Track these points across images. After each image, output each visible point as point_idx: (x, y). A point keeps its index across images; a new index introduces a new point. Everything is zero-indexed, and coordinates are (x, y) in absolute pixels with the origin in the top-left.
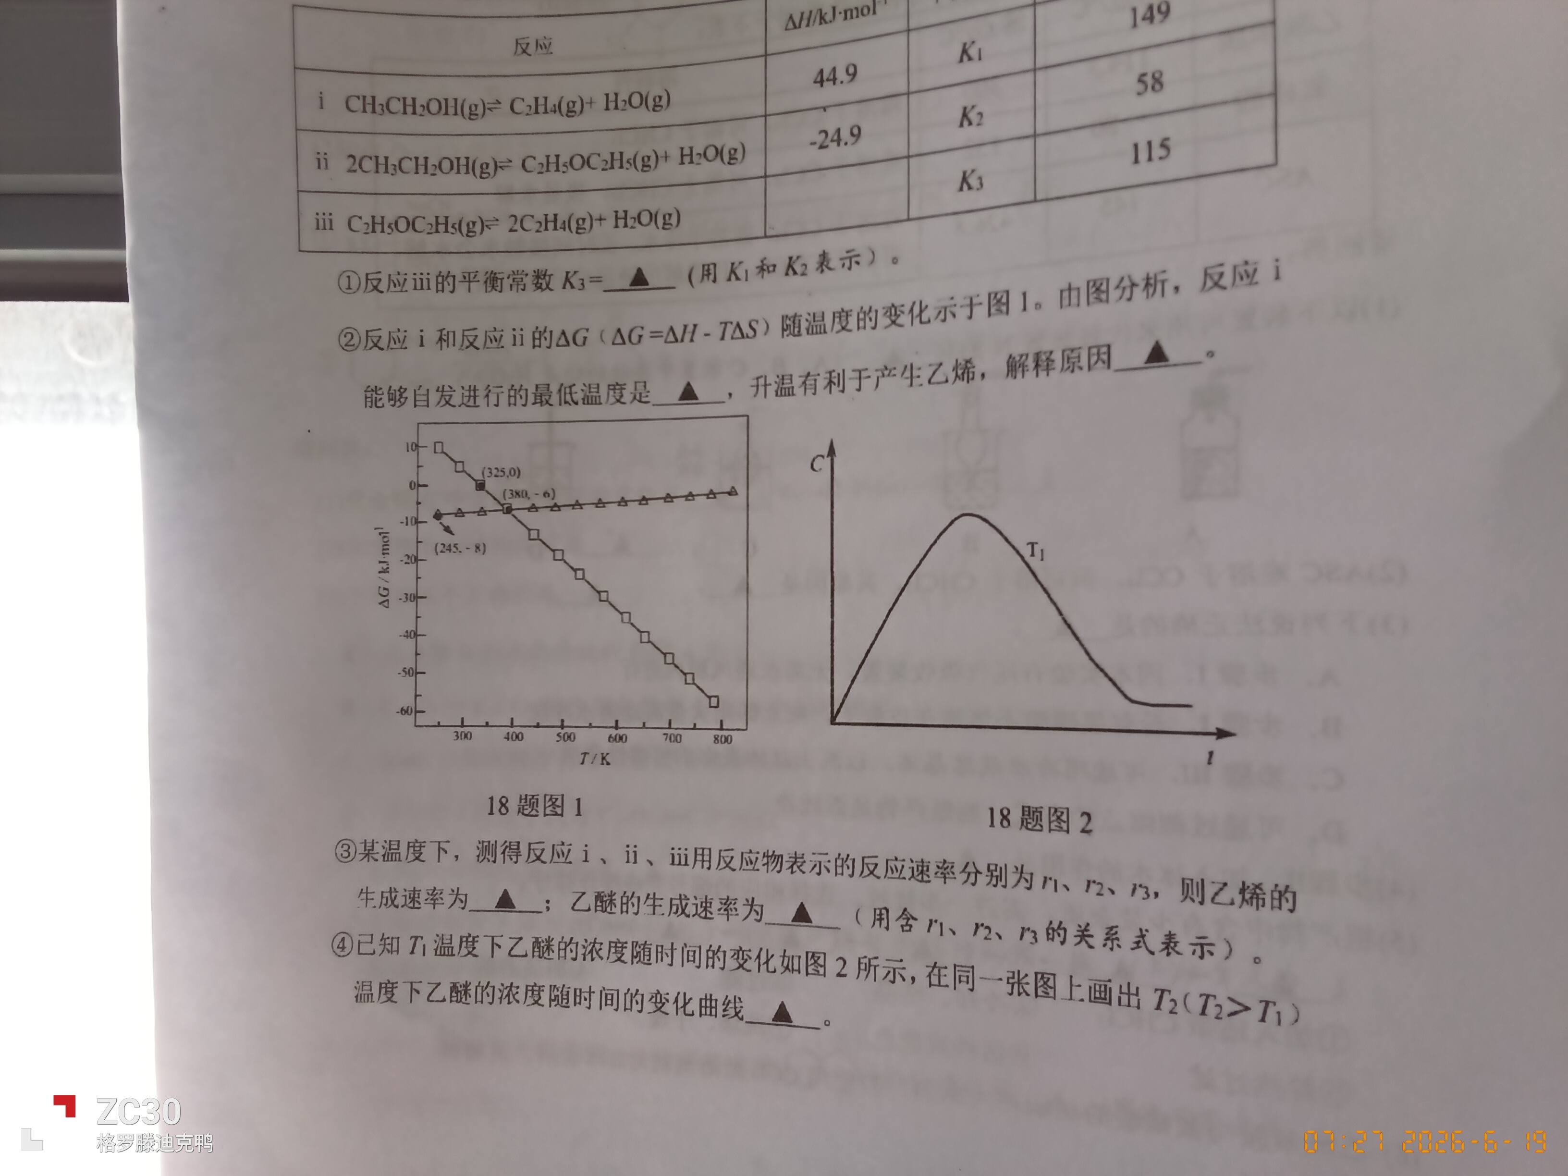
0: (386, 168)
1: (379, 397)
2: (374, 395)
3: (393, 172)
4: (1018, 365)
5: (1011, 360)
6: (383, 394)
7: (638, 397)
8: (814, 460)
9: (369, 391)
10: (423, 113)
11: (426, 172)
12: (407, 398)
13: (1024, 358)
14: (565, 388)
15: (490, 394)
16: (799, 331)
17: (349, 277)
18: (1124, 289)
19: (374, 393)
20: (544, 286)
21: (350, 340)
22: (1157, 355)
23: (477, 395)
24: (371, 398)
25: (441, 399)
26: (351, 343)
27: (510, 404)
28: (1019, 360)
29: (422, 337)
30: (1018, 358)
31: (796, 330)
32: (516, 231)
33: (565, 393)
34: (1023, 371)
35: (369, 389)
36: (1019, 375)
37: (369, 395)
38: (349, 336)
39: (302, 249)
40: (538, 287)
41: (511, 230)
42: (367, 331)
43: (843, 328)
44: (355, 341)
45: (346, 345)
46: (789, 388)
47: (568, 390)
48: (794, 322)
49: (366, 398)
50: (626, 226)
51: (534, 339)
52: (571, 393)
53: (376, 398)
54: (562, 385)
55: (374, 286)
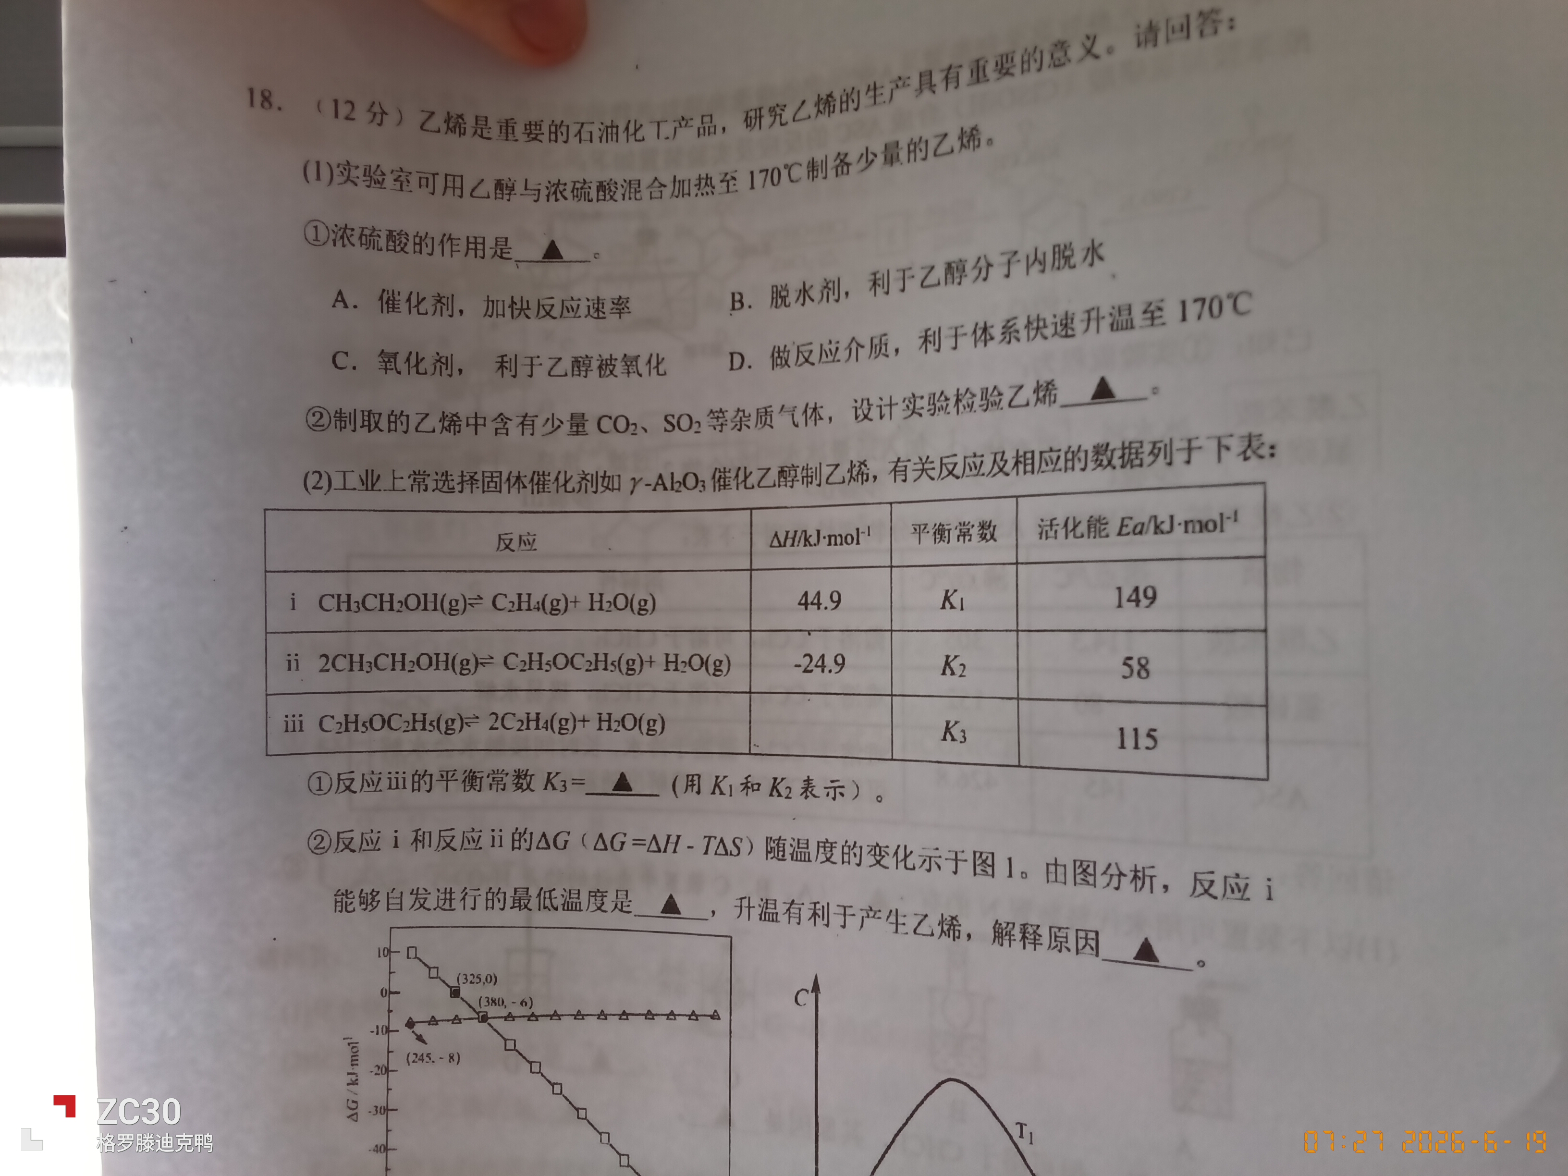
0: (361, 665)
1: (349, 901)
2: (345, 899)
3: (369, 669)
4: (1004, 933)
5: (997, 926)
6: (354, 898)
7: (619, 906)
8: (798, 993)
9: (339, 895)
10: (401, 609)
11: (403, 669)
12: (379, 901)
13: (1011, 926)
14: (545, 892)
15: (466, 897)
16: (783, 856)
17: (319, 778)
18: (1112, 876)
19: (344, 897)
20: (525, 786)
21: (321, 842)
22: (1146, 953)
23: (453, 897)
24: (342, 902)
25: (415, 902)
26: (321, 846)
27: (487, 908)
28: (1006, 928)
29: (396, 837)
30: (1004, 925)
31: (781, 853)
32: (497, 729)
33: (545, 898)
34: (1010, 940)
35: (340, 893)
36: (1006, 943)
37: (339, 898)
38: (319, 839)
39: (269, 753)
40: (519, 787)
41: (492, 728)
42: (339, 833)
43: (828, 860)
44: (326, 844)
45: (316, 848)
46: (773, 914)
47: (547, 895)
48: (778, 844)
49: (336, 902)
50: (609, 729)
51: (513, 840)
52: (550, 898)
53: (346, 902)
54: (542, 889)
55: (346, 787)
